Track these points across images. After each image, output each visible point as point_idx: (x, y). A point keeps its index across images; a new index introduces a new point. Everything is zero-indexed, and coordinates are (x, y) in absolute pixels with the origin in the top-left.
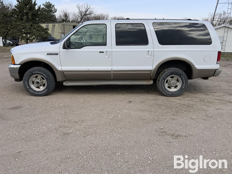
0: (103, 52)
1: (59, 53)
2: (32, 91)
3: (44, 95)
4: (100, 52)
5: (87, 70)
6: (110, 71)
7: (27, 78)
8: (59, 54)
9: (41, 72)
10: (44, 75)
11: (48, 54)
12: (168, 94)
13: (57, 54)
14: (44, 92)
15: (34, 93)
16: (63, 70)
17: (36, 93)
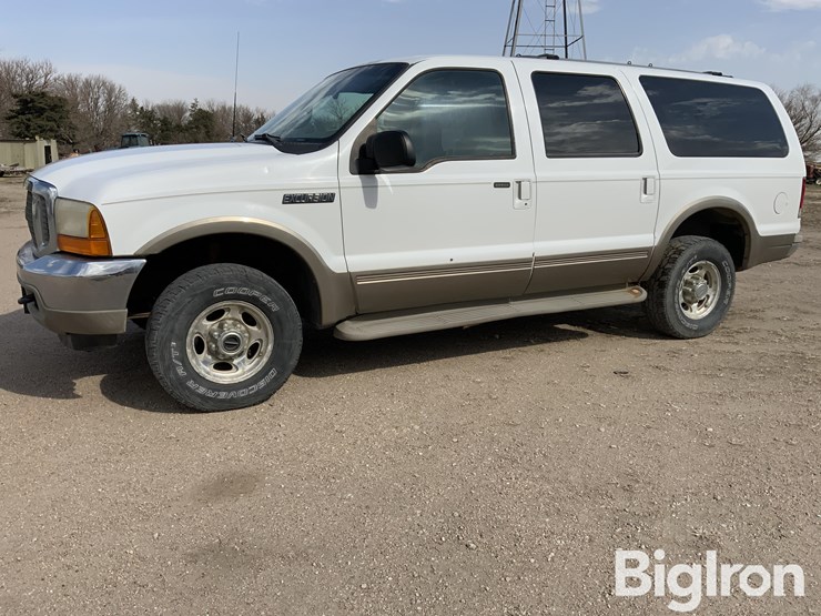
0: (507, 185)
1: (336, 191)
2: (202, 390)
3: (260, 399)
4: (497, 185)
5: (449, 262)
6: (526, 262)
7: (177, 326)
8: (337, 198)
9: (252, 288)
10: (265, 300)
11: (290, 199)
12: (687, 328)
13: (329, 198)
14: (262, 383)
15: (211, 395)
16: (351, 270)
17: (223, 395)
